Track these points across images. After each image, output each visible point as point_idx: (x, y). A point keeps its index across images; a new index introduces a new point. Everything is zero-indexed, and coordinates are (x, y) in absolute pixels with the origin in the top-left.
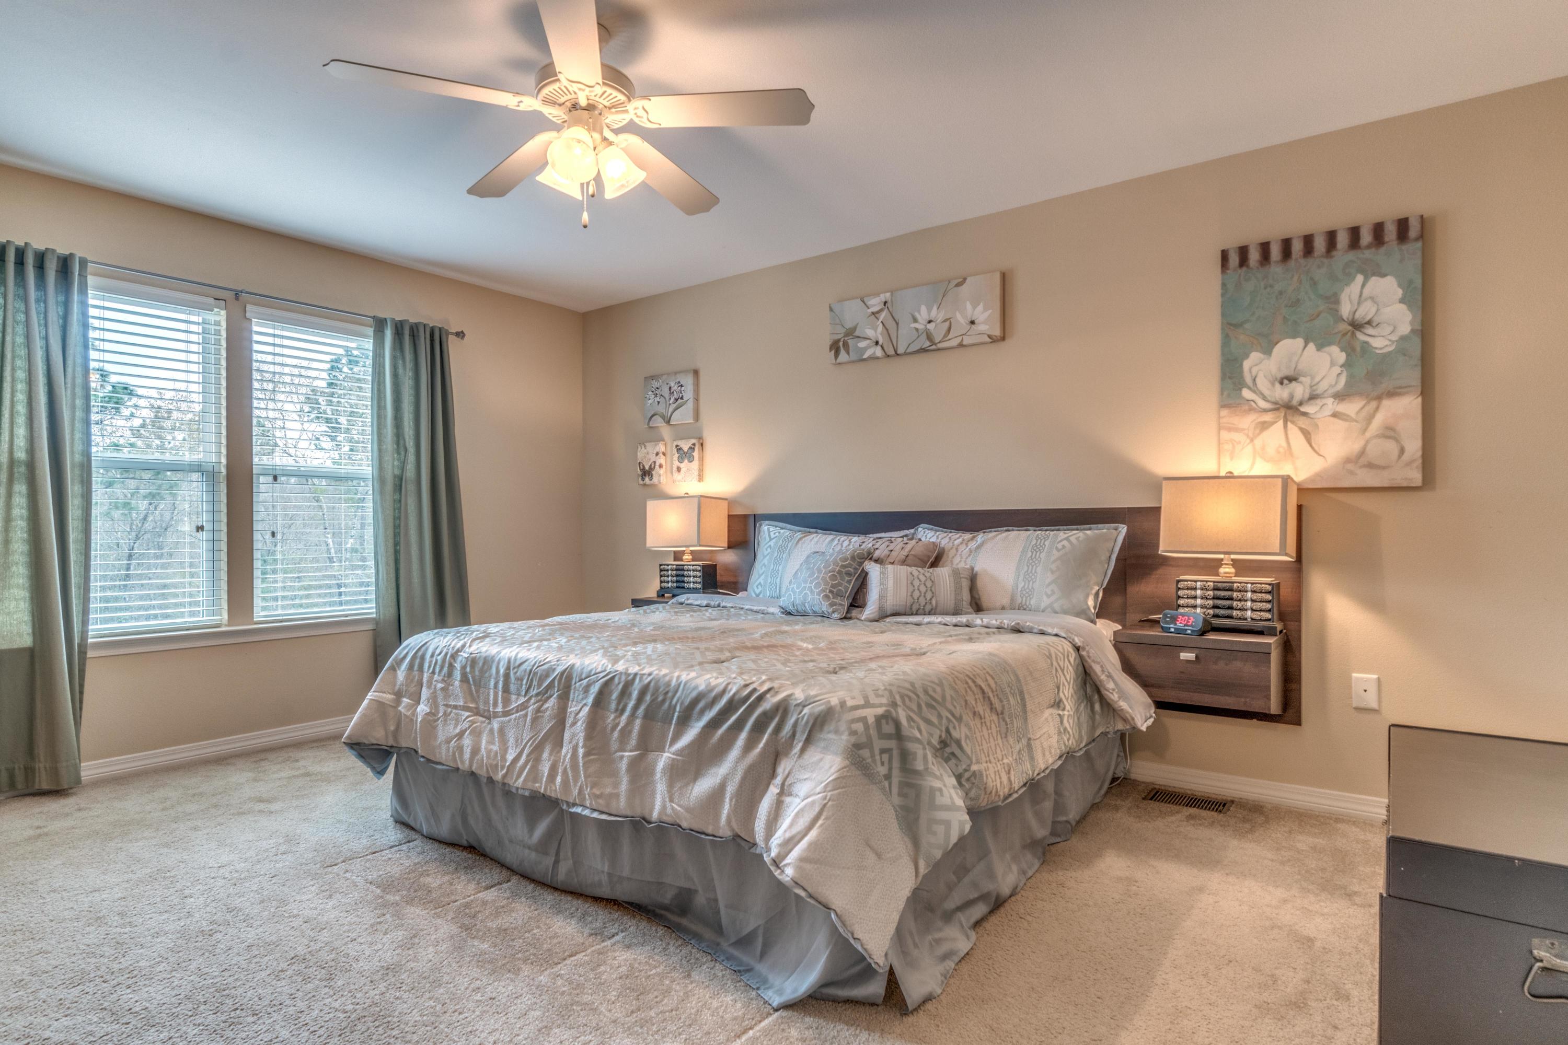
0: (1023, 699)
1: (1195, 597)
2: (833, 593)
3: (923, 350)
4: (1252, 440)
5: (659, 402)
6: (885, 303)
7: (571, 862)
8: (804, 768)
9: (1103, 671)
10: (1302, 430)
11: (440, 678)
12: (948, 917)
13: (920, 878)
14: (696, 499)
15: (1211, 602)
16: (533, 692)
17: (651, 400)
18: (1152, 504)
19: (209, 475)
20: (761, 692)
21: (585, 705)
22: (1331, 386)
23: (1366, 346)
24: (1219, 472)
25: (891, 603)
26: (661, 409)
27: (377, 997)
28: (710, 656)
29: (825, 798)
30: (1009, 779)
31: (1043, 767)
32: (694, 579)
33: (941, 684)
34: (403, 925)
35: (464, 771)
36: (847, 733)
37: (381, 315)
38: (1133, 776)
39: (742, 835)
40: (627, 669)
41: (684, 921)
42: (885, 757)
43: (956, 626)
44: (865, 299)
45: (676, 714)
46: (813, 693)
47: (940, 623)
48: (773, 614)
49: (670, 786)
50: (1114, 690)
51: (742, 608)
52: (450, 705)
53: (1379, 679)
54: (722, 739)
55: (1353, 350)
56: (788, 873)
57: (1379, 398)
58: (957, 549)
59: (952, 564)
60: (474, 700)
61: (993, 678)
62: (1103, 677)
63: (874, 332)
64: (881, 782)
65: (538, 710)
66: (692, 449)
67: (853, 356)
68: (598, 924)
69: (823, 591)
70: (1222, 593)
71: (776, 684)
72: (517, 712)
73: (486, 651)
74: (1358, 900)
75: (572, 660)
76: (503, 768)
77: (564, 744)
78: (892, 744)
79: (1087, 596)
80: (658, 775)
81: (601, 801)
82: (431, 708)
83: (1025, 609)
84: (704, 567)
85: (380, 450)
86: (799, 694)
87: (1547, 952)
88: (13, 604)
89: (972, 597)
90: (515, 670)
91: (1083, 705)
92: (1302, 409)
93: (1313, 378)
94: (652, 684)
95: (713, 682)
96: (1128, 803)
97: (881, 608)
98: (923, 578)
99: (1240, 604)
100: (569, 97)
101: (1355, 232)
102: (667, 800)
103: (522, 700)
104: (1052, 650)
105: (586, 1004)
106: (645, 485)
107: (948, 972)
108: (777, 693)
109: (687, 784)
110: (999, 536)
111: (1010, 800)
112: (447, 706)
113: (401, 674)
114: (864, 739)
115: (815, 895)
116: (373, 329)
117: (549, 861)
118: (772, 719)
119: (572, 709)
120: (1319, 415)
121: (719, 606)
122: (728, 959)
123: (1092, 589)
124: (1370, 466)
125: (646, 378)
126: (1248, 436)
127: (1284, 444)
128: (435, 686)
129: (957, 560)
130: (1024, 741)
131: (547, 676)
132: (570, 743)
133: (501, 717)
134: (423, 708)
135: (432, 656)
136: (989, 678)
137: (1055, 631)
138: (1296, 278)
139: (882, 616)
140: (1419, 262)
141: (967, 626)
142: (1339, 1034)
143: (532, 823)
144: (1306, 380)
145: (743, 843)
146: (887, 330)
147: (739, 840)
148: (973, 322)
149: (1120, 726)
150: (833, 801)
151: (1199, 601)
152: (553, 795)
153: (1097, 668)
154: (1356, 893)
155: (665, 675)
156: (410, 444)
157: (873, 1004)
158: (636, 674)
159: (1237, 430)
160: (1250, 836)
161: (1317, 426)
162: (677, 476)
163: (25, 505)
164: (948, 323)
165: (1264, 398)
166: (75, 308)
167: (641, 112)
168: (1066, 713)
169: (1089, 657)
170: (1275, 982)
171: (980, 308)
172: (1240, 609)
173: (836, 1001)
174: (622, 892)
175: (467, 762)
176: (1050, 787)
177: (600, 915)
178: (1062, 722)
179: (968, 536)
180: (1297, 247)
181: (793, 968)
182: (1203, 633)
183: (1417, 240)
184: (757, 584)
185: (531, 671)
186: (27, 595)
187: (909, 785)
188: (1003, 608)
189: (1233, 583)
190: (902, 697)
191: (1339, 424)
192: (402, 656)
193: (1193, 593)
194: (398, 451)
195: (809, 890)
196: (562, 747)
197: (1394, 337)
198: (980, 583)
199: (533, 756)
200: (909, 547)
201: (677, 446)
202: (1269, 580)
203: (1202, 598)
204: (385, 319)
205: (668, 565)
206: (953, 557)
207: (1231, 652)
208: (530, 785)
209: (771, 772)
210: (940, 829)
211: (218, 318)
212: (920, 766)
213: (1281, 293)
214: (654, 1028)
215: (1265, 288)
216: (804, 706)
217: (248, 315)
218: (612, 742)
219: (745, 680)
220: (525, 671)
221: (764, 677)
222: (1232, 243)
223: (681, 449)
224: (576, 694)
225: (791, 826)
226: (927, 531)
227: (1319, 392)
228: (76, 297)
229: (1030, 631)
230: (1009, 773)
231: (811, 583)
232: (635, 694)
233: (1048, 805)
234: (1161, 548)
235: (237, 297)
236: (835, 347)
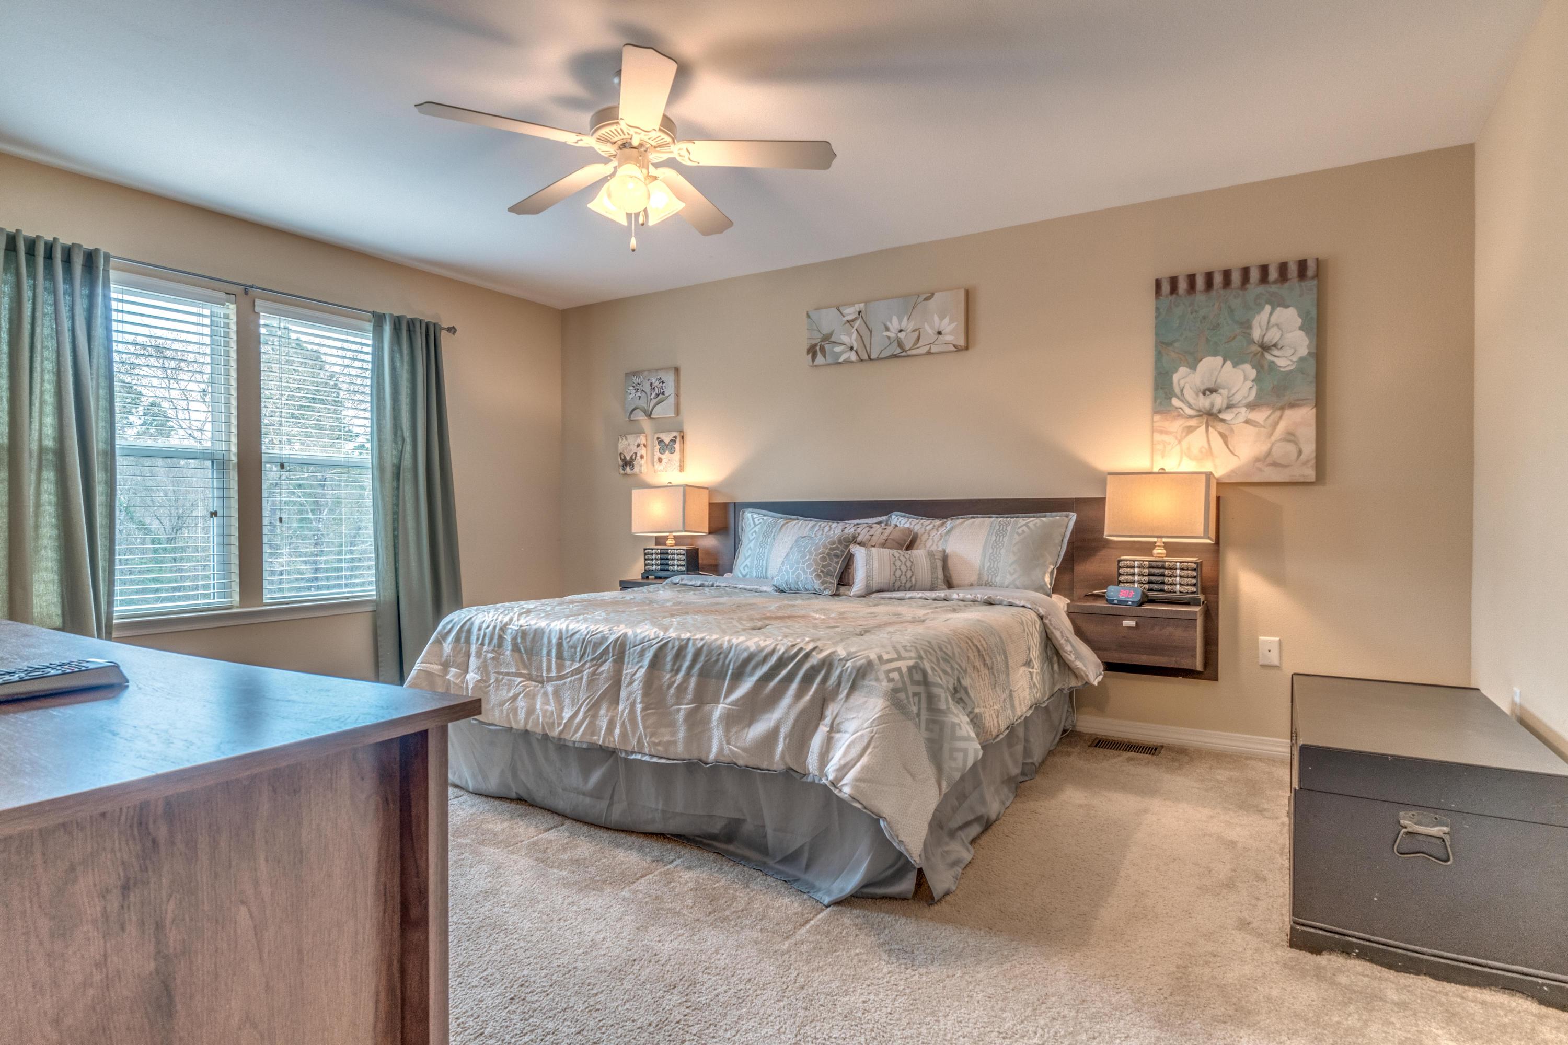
0: (1006, 657)
1: (1133, 575)
2: (823, 573)
3: (894, 356)
4: (1180, 442)
5: (640, 397)
6: (860, 312)
7: (625, 803)
8: (847, 709)
9: (1062, 636)
10: (1220, 433)
11: (491, 648)
12: (952, 834)
13: (942, 796)
14: (681, 489)
15: (1146, 579)
16: (588, 657)
17: (632, 394)
18: (1097, 495)
19: (218, 462)
20: (807, 650)
21: (641, 667)
22: (1245, 398)
23: (1272, 364)
24: (1152, 468)
25: (876, 582)
26: (642, 403)
27: (487, 913)
28: (749, 625)
29: (872, 732)
30: (998, 721)
31: (1020, 714)
32: (678, 562)
33: (950, 643)
34: (484, 861)
35: (517, 730)
36: (886, 680)
37: (380, 310)
38: (1078, 729)
39: (795, 768)
40: (679, 635)
41: (731, 848)
42: (916, 699)
43: (935, 600)
44: (841, 309)
45: (730, 672)
46: (853, 650)
47: (920, 598)
48: (765, 592)
49: (727, 730)
50: (1071, 652)
51: (736, 588)
52: (502, 673)
53: (1280, 640)
54: (774, 688)
55: (1262, 367)
56: (846, 790)
57: (1282, 408)
58: (929, 534)
59: (925, 547)
60: (525, 667)
61: (984, 640)
62: (1062, 641)
63: (850, 338)
64: (914, 719)
65: (594, 673)
66: (673, 441)
67: (829, 360)
68: (656, 853)
69: (815, 570)
70: (1156, 571)
71: (819, 644)
72: (572, 676)
73: (536, 624)
74: (1267, 814)
75: (621, 630)
76: (559, 724)
77: (621, 701)
78: (920, 689)
79: (1044, 574)
80: (714, 724)
81: (660, 748)
82: (482, 676)
83: (991, 586)
84: (687, 551)
85: (379, 440)
86: (842, 652)
87: (1410, 821)
88: (42, 586)
89: (945, 576)
90: (568, 640)
91: (1046, 665)
92: (1221, 416)
93: (1229, 391)
94: (705, 648)
95: (762, 644)
96: (1077, 750)
97: (868, 586)
98: (903, 559)
99: (1170, 580)
100: (623, 137)
101: (1264, 269)
102: (724, 743)
103: (577, 665)
104: (1024, 618)
105: (669, 909)
106: (626, 474)
107: (957, 875)
108: (821, 651)
109: (743, 728)
110: (966, 523)
111: (998, 739)
112: (498, 673)
113: (447, 647)
114: (900, 685)
115: (869, 807)
116: (372, 324)
117: (604, 804)
118: (819, 672)
119: (627, 671)
120: (1234, 422)
121: (712, 585)
122: (777, 873)
123: (1048, 568)
124: (1275, 464)
125: (627, 374)
126: (1176, 438)
127: (1206, 445)
128: (485, 656)
129: (929, 543)
130: (1007, 692)
131: (601, 644)
132: (627, 700)
133: (555, 681)
134: (472, 677)
135: (480, 629)
136: (982, 640)
137: (1022, 603)
138: (1216, 306)
139: (868, 592)
140: (1315, 296)
141: (945, 600)
142: (1260, 903)
143: (586, 773)
144: (1224, 392)
145: (795, 774)
146: (861, 337)
147: (792, 772)
148: (940, 333)
149: (1074, 683)
150: (879, 733)
151: (1136, 578)
152: (611, 745)
153: (1057, 634)
154: (1265, 810)
155: (716, 640)
156: (407, 434)
157: (904, 899)
158: (689, 640)
159: (1167, 433)
160: (1179, 771)
161: (1232, 430)
162: (658, 466)
163: (52, 491)
164: (917, 333)
165: (1190, 406)
166: (100, 300)
167: (684, 153)
168: (1035, 671)
169: (1051, 624)
170: (1210, 872)
171: (947, 320)
172: (1170, 584)
173: (874, 898)
174: (672, 826)
175: (522, 722)
176: (1021, 732)
177: (656, 848)
178: (1032, 678)
179: (937, 522)
180: (1218, 279)
181: (837, 874)
182: (1141, 604)
183: (1313, 278)
184: (743, 566)
185: (584, 639)
186: (56, 577)
187: (934, 722)
188: (972, 585)
189: (1165, 562)
190: (925, 651)
191: (1251, 429)
192: (446, 630)
193: (1131, 570)
194: (395, 441)
195: (864, 803)
196: (618, 704)
197: (1295, 359)
198: (950, 564)
199: (590, 713)
200: (887, 532)
201: (658, 438)
202: (1194, 559)
203: (1139, 575)
204: (384, 314)
205: (652, 549)
206: (926, 541)
207: (1167, 620)
208: (588, 739)
209: (819, 715)
210: (960, 756)
211: (227, 312)
212: (943, 706)
213: (1204, 318)
214: (733, 923)
215: (1192, 313)
216: (847, 660)
217: (257, 309)
218: (669, 697)
219: (792, 642)
220: (579, 639)
221: (807, 639)
222: (1165, 273)
223: (662, 441)
224: (631, 659)
225: (845, 754)
226: (901, 519)
227: (1234, 402)
228: (100, 290)
229: (1000, 603)
230: (997, 717)
231: (804, 563)
232: (689, 658)
233: (1019, 748)
234: (1106, 533)
235: (246, 292)
236: (812, 351)
